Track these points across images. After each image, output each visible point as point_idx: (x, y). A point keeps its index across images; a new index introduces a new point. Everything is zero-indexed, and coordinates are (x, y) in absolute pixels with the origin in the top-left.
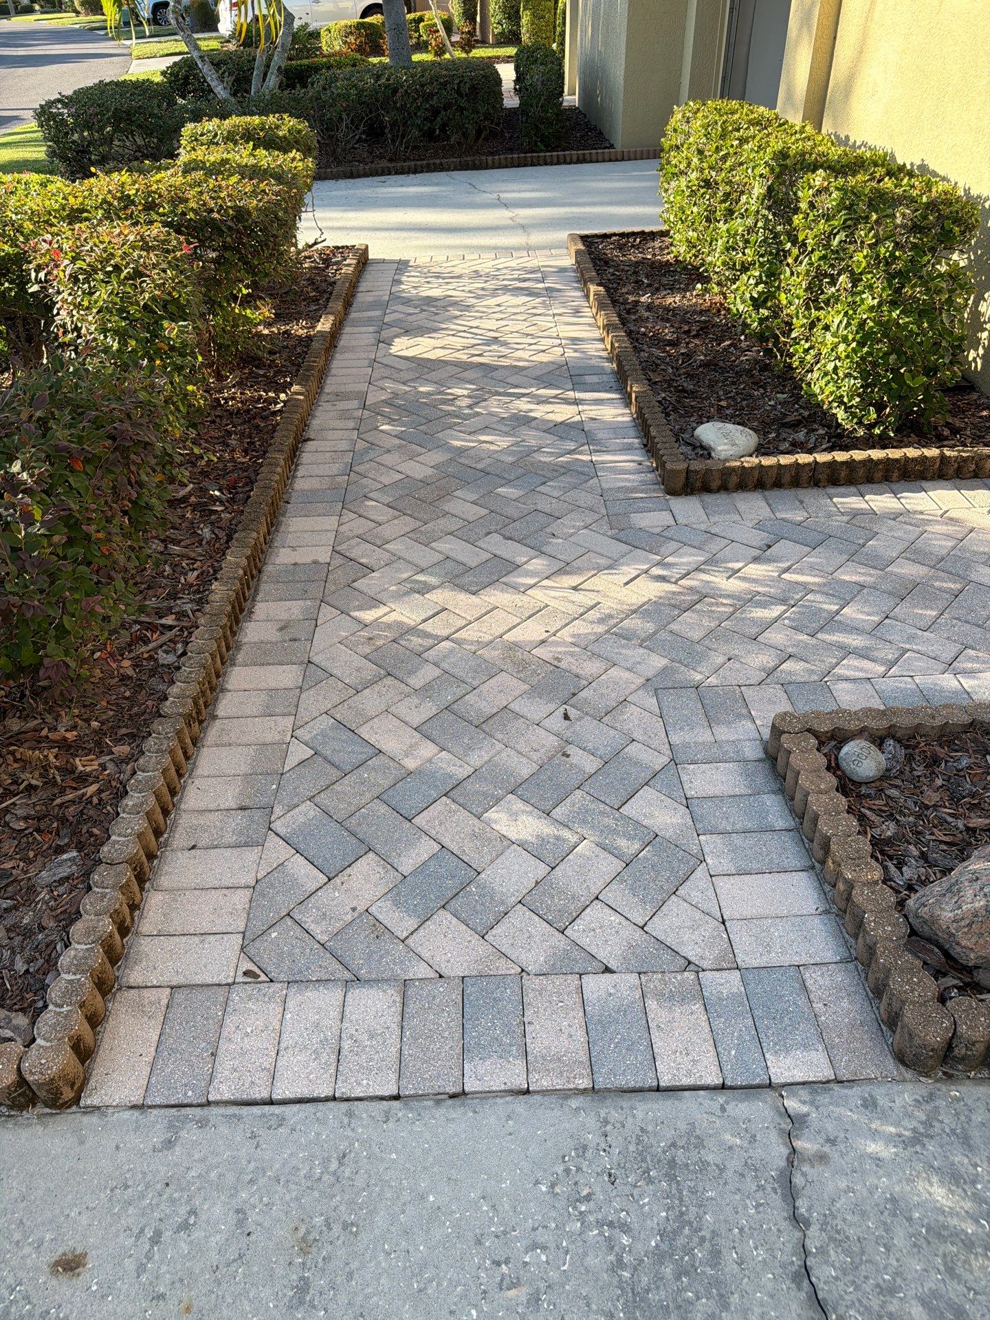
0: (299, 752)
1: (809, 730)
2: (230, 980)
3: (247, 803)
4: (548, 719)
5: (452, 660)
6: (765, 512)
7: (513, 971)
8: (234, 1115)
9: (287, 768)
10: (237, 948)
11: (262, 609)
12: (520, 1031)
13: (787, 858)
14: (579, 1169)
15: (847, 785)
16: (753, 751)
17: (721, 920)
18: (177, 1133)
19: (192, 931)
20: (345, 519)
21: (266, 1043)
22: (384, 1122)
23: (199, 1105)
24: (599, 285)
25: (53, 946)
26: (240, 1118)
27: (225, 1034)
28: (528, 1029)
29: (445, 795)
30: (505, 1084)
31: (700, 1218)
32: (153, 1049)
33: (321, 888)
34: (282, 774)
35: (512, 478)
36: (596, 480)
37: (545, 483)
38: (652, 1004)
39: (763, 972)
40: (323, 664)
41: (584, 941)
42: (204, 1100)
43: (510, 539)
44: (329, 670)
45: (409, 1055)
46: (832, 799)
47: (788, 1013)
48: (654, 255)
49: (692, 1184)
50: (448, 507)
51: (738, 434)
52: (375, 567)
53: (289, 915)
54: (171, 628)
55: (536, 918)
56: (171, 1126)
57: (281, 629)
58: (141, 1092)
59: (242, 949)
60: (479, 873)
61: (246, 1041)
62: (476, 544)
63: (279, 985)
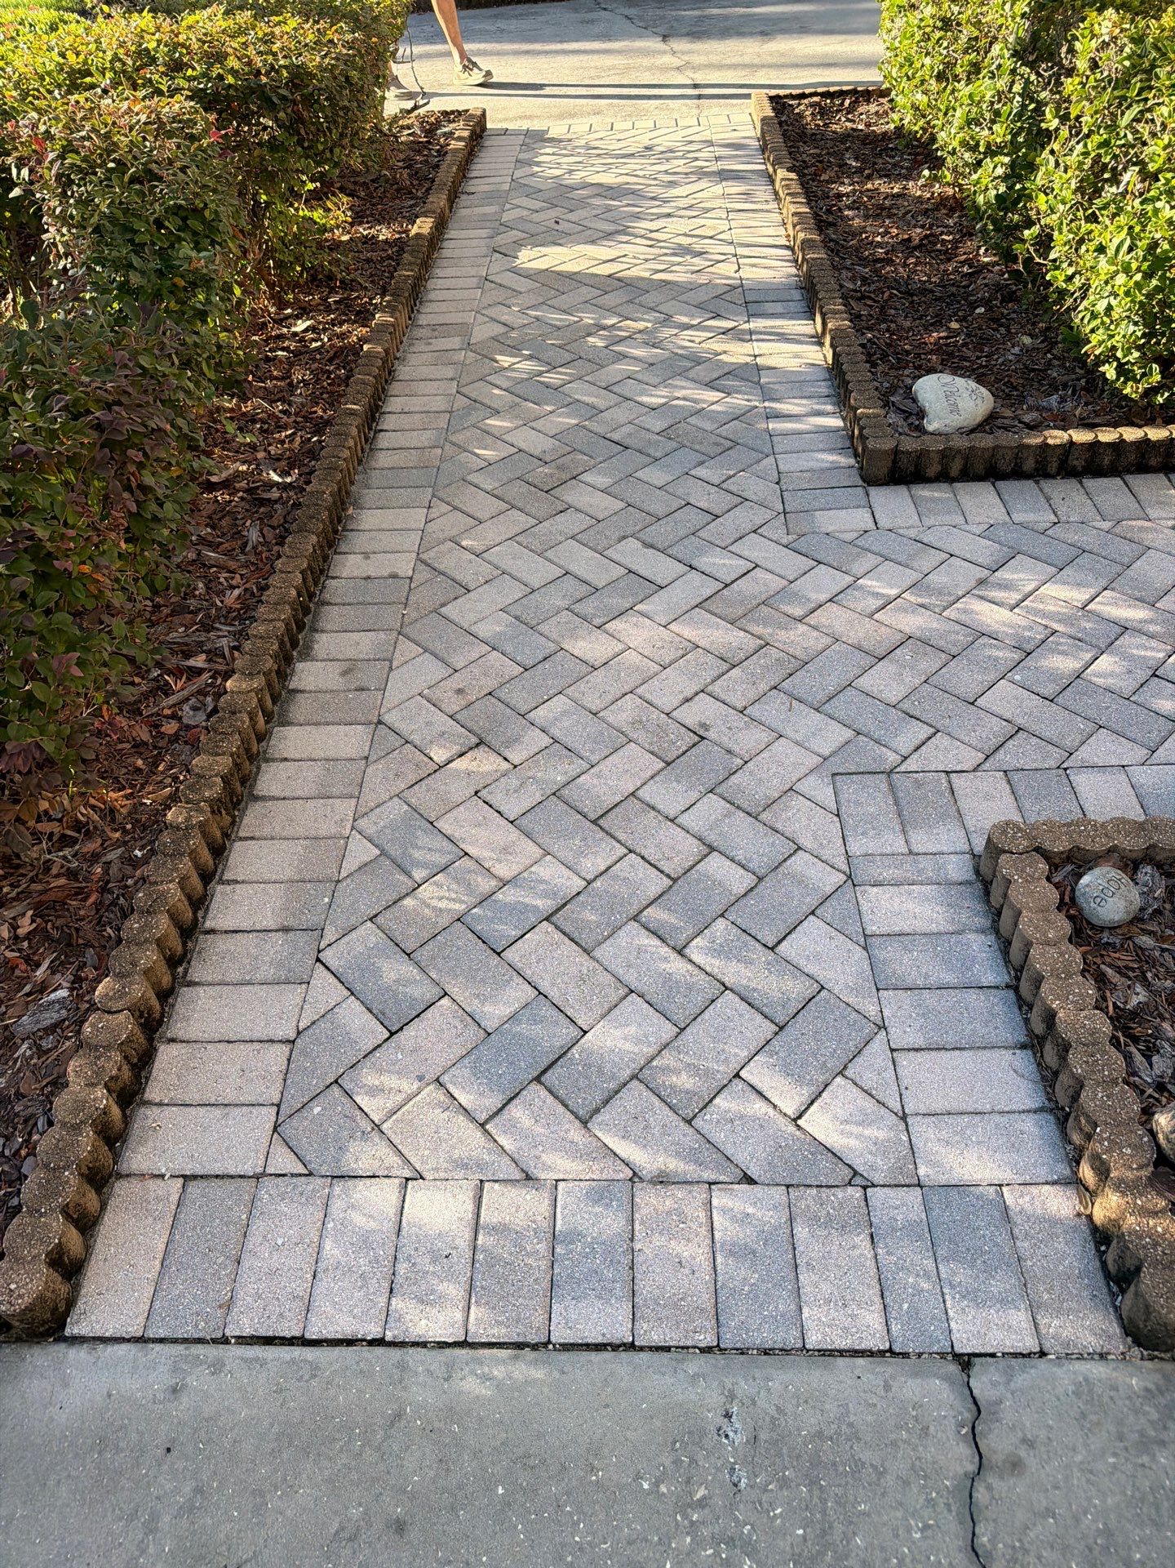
0: (361, 851)
1: (1037, 850)
2: (259, 1170)
3: (291, 922)
4: (686, 815)
5: (566, 724)
6: (998, 513)
7: (621, 1176)
8: (257, 1359)
9: (344, 874)
10: (270, 1126)
11: (324, 643)
12: (626, 1261)
13: (996, 1028)
14: (693, 1461)
15: (1083, 930)
16: (958, 869)
17: (900, 1114)
18: (184, 1378)
19: (213, 1101)
20: (434, 513)
21: (300, 1260)
22: (446, 1380)
23: (214, 1341)
24: (790, 170)
25: (31, 1122)
26: (263, 1363)
27: (250, 1246)
28: (639, 1259)
29: (547, 919)
30: (604, 1335)
31: (847, 1538)
32: (158, 1263)
33: (379, 1046)
34: (338, 881)
35: (658, 454)
36: (771, 459)
37: (703, 463)
38: (801, 1231)
39: (954, 1192)
40: (397, 725)
41: (719, 1137)
42: (220, 1335)
43: (651, 546)
44: (405, 733)
45: (482, 1287)
46: (1062, 954)
47: (983, 1253)
48: (868, 125)
49: (839, 1491)
50: (573, 495)
51: (966, 395)
52: (471, 586)
53: (336, 1081)
54: (199, 672)
55: (655, 1100)
56: (175, 1369)
57: (344, 673)
58: (141, 1320)
59: (275, 1129)
60: (585, 1032)
61: (275, 1257)
62: (605, 553)
63: (319, 1181)
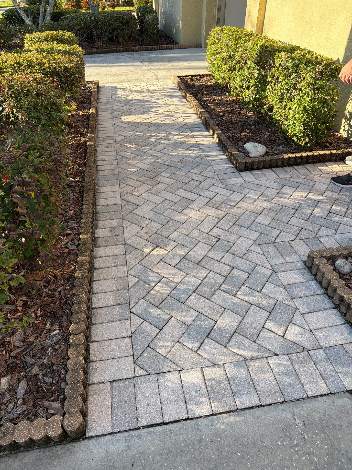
0: (133, 281)
2: (134, 375)
3: (119, 302)
4: (223, 259)
5: (180, 239)
6: (275, 176)
7: (241, 360)
8: (151, 432)
9: (130, 287)
10: (132, 362)
11: (101, 224)
12: (251, 382)
13: (326, 304)
14: (290, 434)
15: (342, 275)
16: (301, 265)
17: (310, 330)
18: (130, 442)
19: (112, 358)
20: (121, 186)
21: (155, 400)
22: (212, 426)
23: (136, 429)
24: (190, 94)
25: (60, 371)
26: (154, 432)
27: (138, 398)
28: (255, 381)
29: (194, 292)
30: (252, 404)
31: (339, 446)
32: (110, 409)
33: (158, 334)
34: (129, 289)
35: (180, 167)
36: (211, 167)
37: (193, 169)
38: (296, 366)
39: (331, 348)
40: (131, 244)
41: (264, 344)
42: (137, 427)
43: (187, 191)
44: (134, 246)
45: (213, 397)
46: (339, 282)
47: (345, 363)
48: (206, 83)
49: (332, 433)
50: (159, 179)
51: (259, 147)
52: (140, 205)
53: (148, 346)
54: (70, 234)
55: (243, 337)
56: (126, 440)
57: (110, 231)
58: (110, 427)
59: (134, 363)
60: (216, 322)
61: (147, 400)
62: (175, 193)
63: (153, 376)
